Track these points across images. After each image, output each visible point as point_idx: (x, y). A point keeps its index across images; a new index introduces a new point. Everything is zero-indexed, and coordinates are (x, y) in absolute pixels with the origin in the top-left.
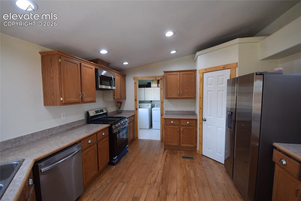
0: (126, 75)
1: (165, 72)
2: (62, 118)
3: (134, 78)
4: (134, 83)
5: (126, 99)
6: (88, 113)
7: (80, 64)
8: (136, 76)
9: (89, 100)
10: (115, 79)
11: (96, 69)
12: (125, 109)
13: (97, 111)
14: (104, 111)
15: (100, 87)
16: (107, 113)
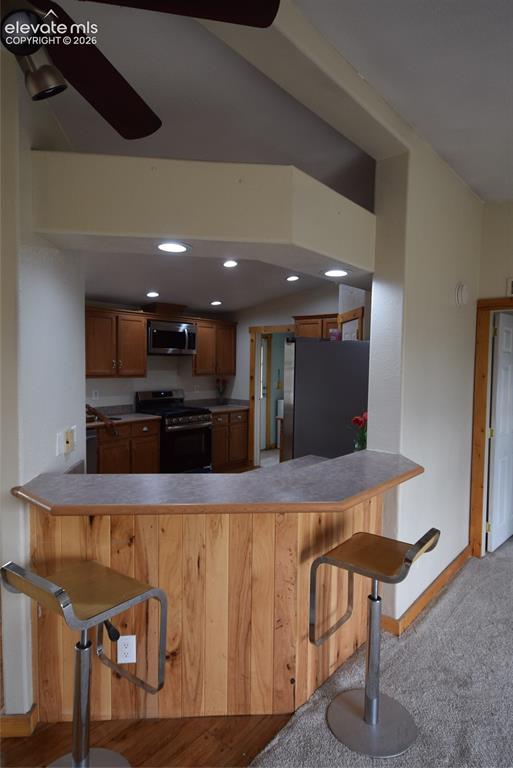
0: (236, 323)
1: (296, 318)
2: (94, 398)
3: (252, 330)
4: (249, 340)
5: (234, 374)
6: (137, 395)
7: (117, 318)
8: (253, 325)
9: (131, 372)
10: (194, 335)
11: (149, 321)
12: (233, 397)
13: (156, 394)
14: (175, 396)
15: (152, 350)
16: (182, 400)
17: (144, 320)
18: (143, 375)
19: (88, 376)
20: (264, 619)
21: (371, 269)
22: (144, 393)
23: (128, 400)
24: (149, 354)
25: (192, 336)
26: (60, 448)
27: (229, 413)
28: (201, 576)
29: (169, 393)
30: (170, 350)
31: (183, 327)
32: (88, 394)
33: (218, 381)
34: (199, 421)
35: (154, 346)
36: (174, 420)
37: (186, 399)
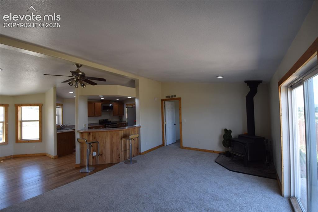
0: (123, 103)
5: (123, 115)
6: (99, 120)
7: (94, 104)
8: (127, 104)
9: (98, 115)
10: (113, 106)
11: (102, 104)
12: (123, 120)
13: (104, 120)
14: (109, 120)
15: (103, 110)
16: (110, 121)
17: (101, 104)
18: (101, 116)
19: (88, 116)
20: (115, 149)
21: (135, 96)
22: (101, 120)
23: (98, 122)
24: (102, 111)
25: (112, 106)
26: (84, 126)
27: (122, 124)
28: (105, 143)
29: (107, 120)
30: (108, 110)
31: (111, 105)
32: (88, 121)
33: (120, 117)
34: (114, 126)
35: (103, 109)
36: (108, 125)
37: (111, 121)
